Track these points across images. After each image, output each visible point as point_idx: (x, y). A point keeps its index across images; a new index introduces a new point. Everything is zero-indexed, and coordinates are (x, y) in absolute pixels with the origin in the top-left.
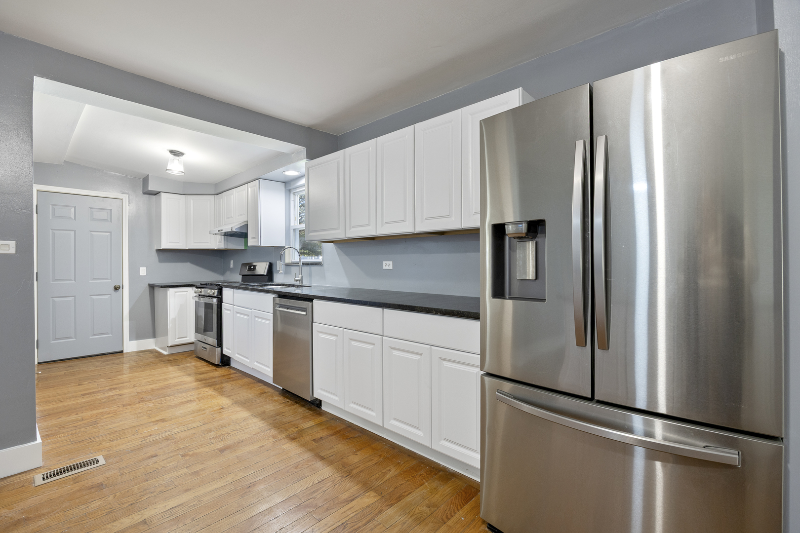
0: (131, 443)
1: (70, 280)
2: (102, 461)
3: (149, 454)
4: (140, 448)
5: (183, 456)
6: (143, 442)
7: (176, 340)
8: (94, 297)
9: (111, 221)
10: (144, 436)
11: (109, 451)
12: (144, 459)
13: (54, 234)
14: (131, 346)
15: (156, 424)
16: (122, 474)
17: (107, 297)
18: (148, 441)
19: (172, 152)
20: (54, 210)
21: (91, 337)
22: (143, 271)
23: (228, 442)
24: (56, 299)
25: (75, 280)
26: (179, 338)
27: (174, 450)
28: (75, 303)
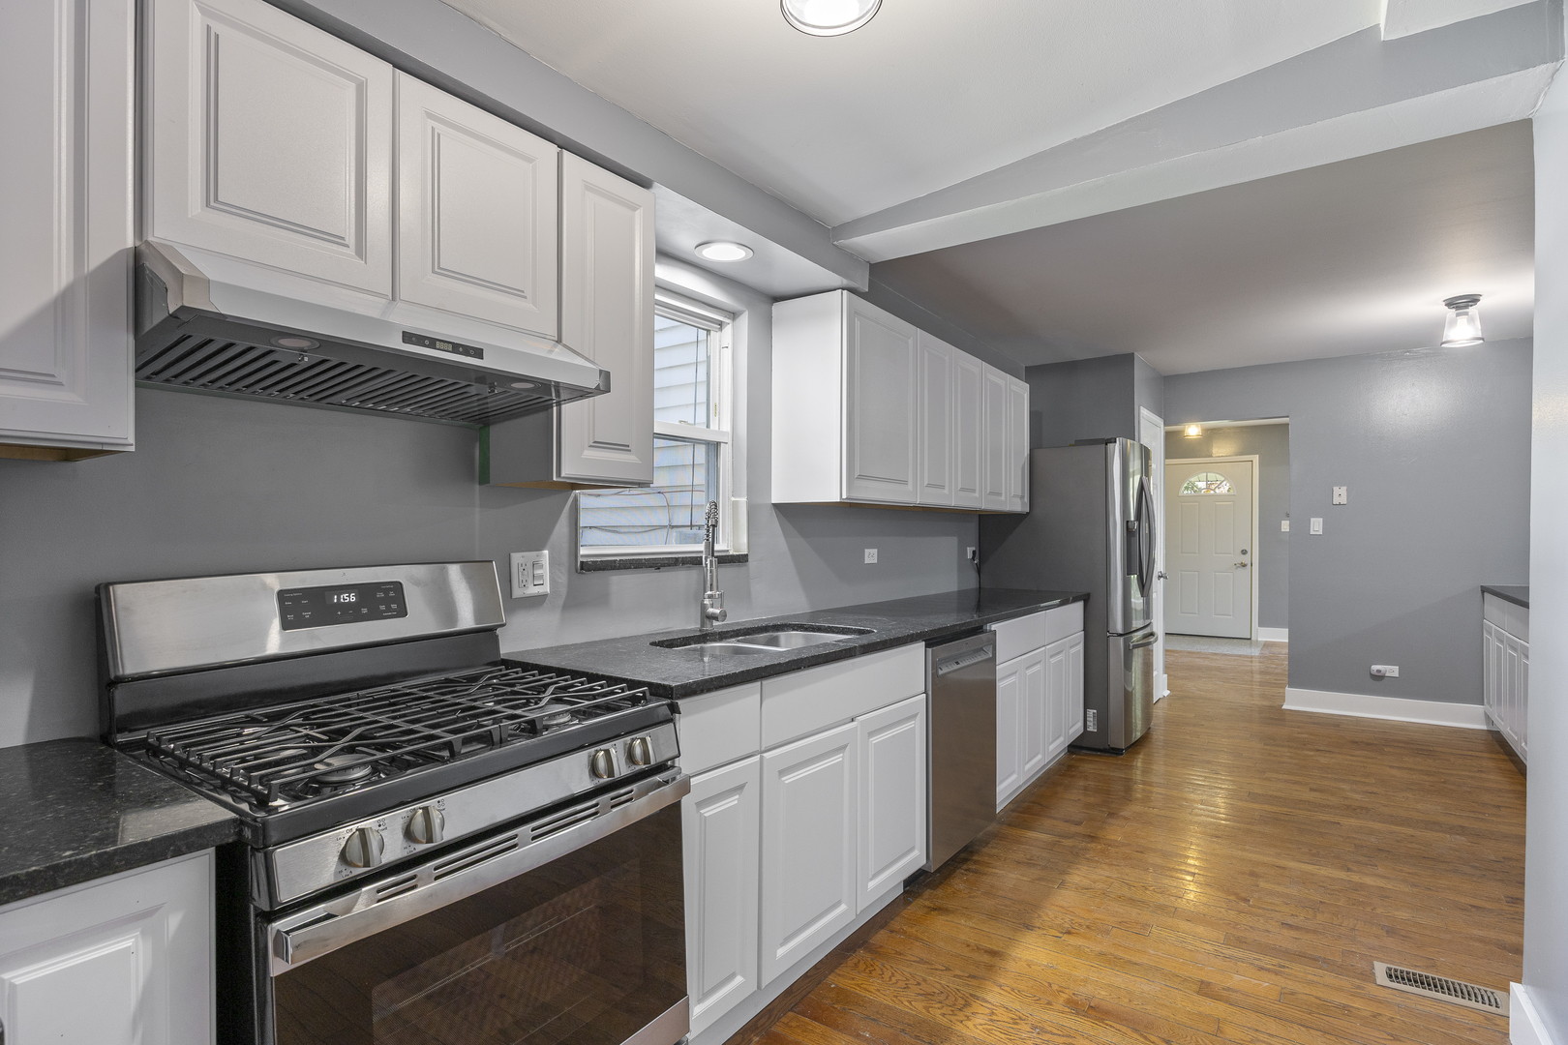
0: (1310, 977)
3: (1293, 933)
4: (1300, 956)
5: (1246, 900)
6: (1287, 964)
10: (1273, 977)
11: (1359, 987)
12: (1307, 931)
15: (1228, 989)
16: (1353, 929)
18: (1275, 961)
27: (1248, 916)
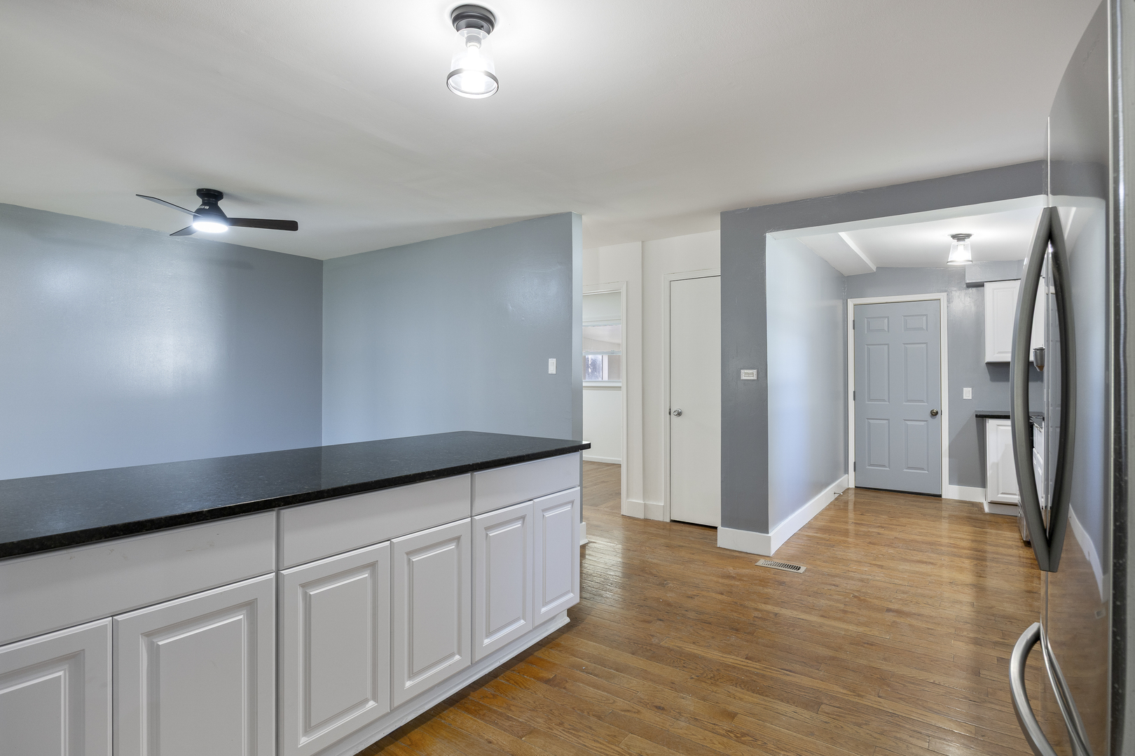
0: (835, 570)
1: (884, 400)
2: (801, 571)
4: (834, 576)
6: (842, 574)
7: (1000, 495)
8: (908, 423)
9: (927, 330)
10: (851, 570)
11: (815, 567)
12: (826, 584)
13: (869, 350)
14: (951, 492)
16: (802, 584)
17: (923, 423)
19: (954, 237)
20: (868, 323)
21: (905, 470)
22: (967, 393)
23: (905, 609)
24: (871, 421)
25: (889, 402)
26: (1003, 493)
28: (889, 426)
